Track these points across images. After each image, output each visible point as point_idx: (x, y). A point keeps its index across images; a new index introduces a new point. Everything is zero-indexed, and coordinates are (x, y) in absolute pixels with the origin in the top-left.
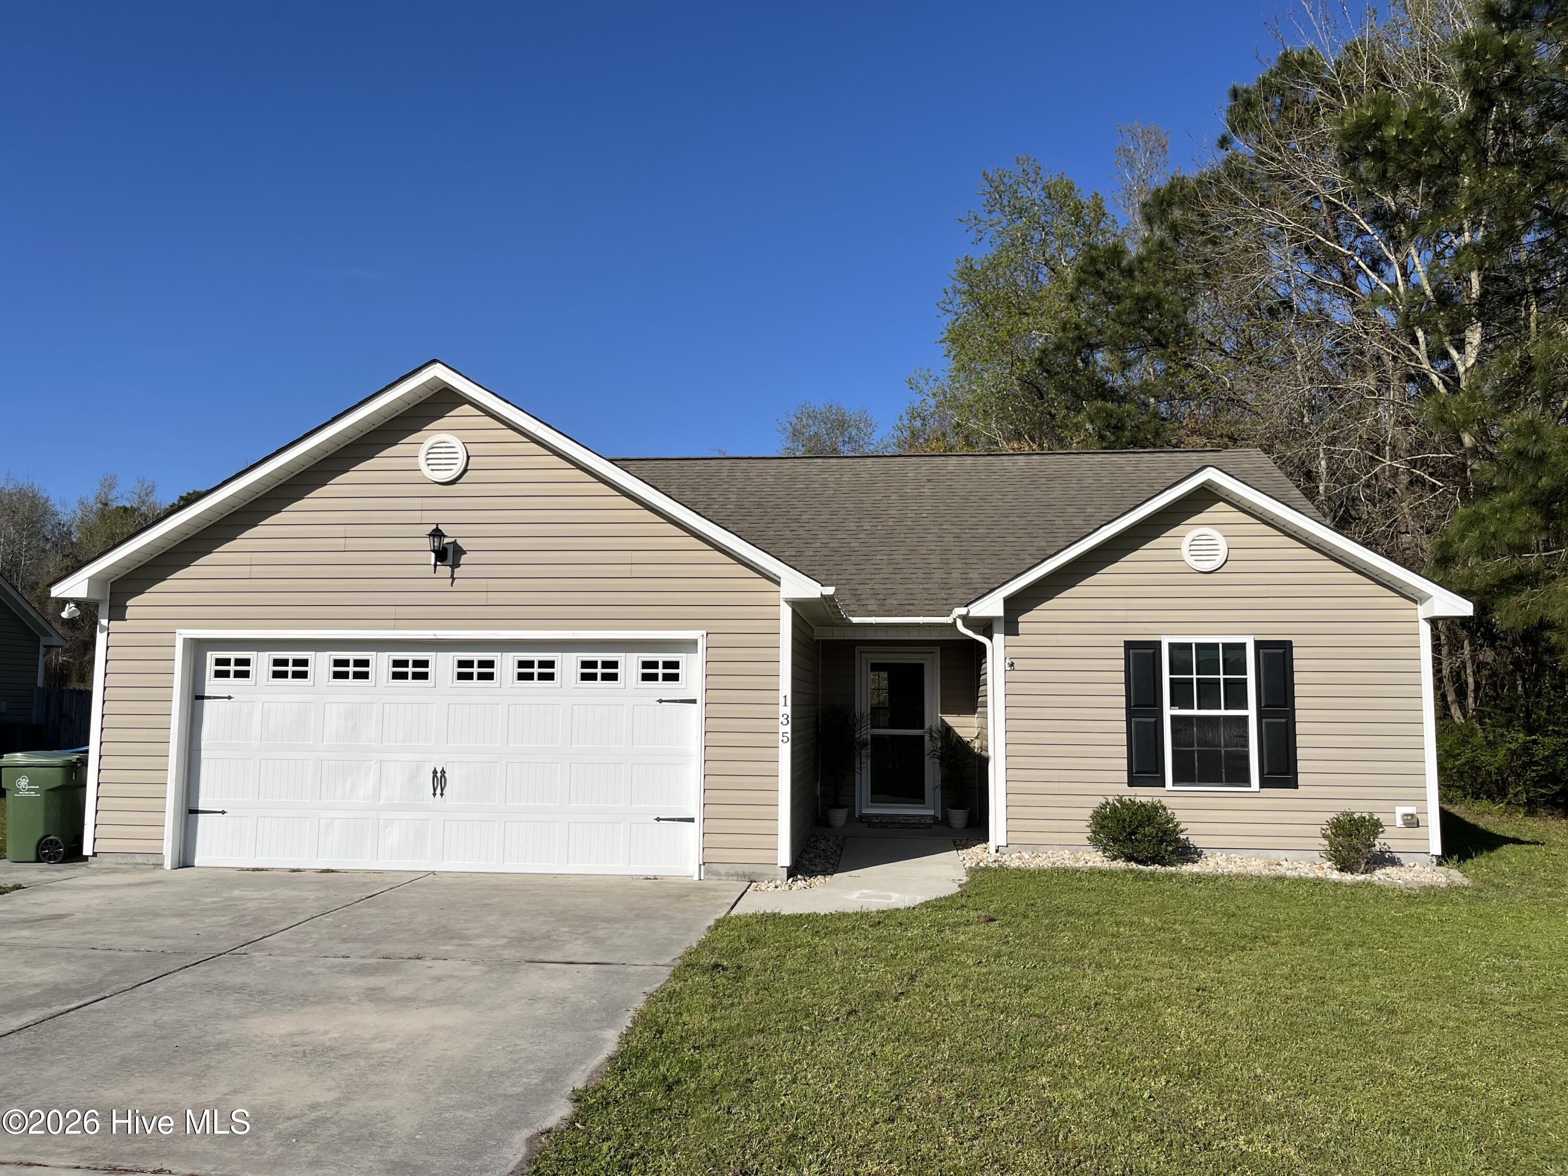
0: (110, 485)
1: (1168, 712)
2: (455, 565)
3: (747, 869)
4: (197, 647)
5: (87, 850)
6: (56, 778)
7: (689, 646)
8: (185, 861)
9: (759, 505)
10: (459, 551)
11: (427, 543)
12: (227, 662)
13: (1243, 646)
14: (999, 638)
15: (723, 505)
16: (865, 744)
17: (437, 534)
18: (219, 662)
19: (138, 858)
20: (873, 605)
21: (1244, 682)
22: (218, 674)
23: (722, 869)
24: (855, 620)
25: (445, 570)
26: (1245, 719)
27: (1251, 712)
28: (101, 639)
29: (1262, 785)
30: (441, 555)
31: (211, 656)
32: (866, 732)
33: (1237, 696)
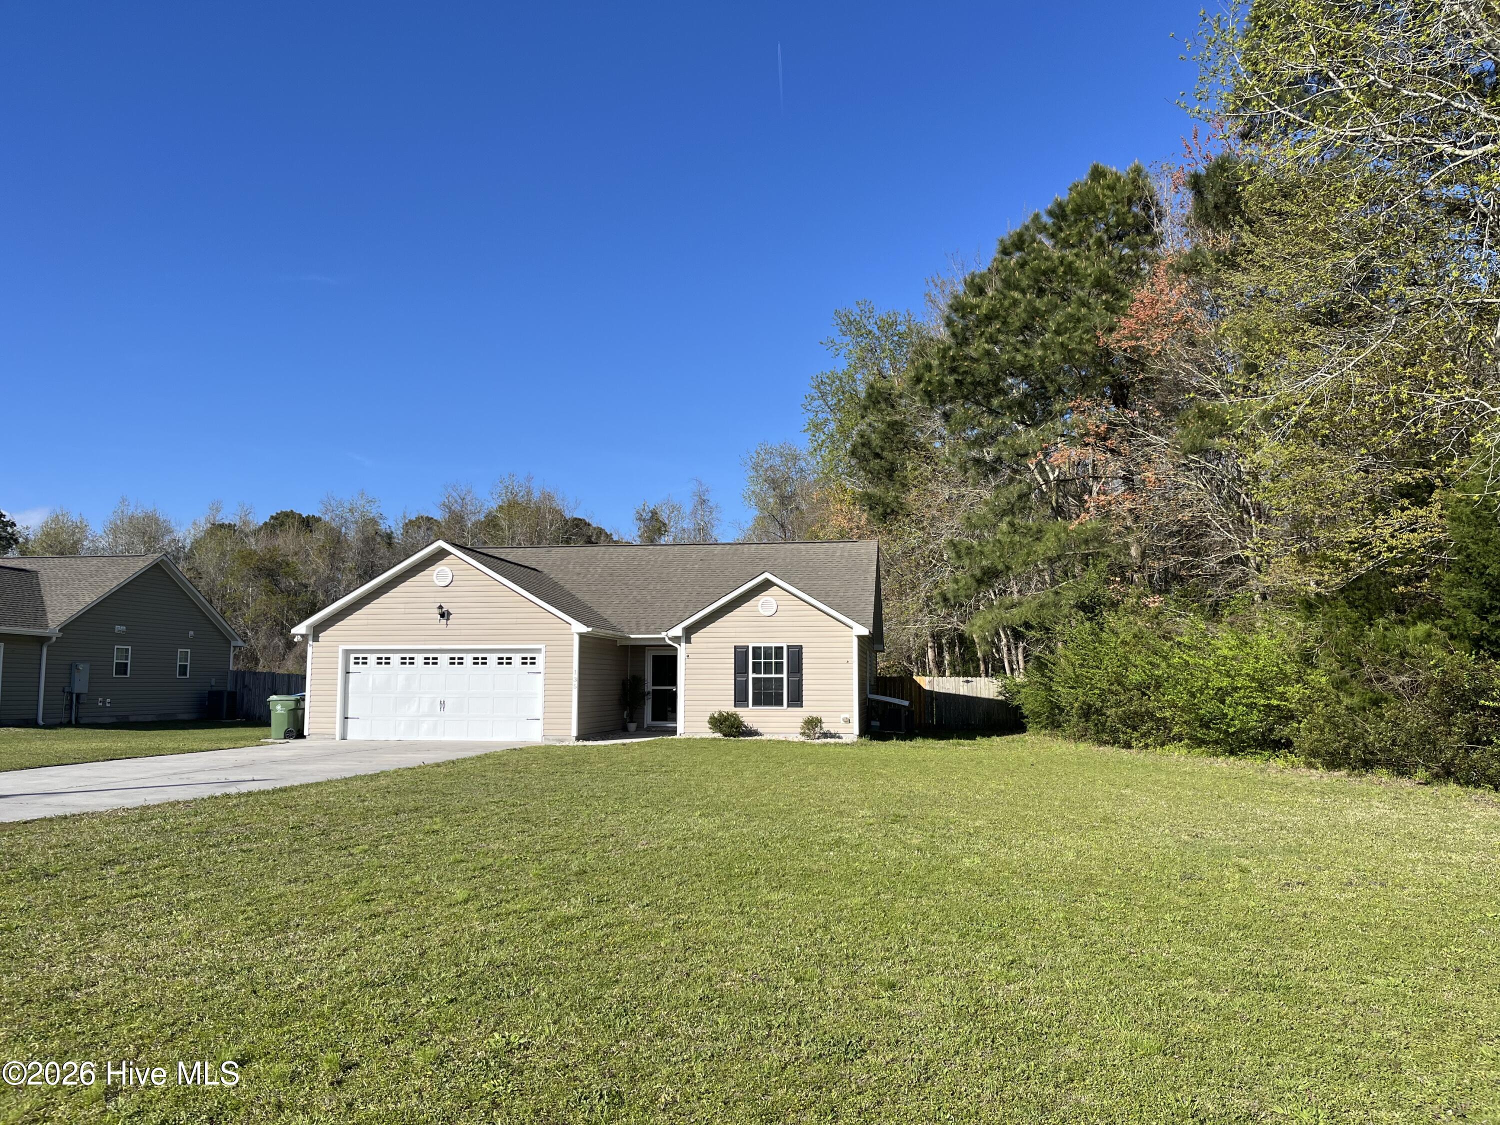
0: (217, 509)
1: (751, 675)
2: (448, 619)
3: (561, 738)
4: (347, 653)
5: (306, 733)
6: (292, 705)
7: (538, 651)
8: (344, 738)
9: (611, 574)
10: (449, 614)
11: (437, 611)
12: (358, 658)
13: (782, 648)
14: (683, 644)
15: (593, 576)
16: (649, 693)
17: (441, 607)
18: (356, 658)
19: (326, 736)
20: (643, 629)
21: (782, 663)
22: (356, 663)
23: (551, 738)
24: (632, 636)
25: (444, 621)
26: (782, 678)
27: (784, 676)
28: (310, 650)
29: (788, 706)
30: (442, 615)
31: (352, 656)
32: (649, 687)
33: (779, 669)
